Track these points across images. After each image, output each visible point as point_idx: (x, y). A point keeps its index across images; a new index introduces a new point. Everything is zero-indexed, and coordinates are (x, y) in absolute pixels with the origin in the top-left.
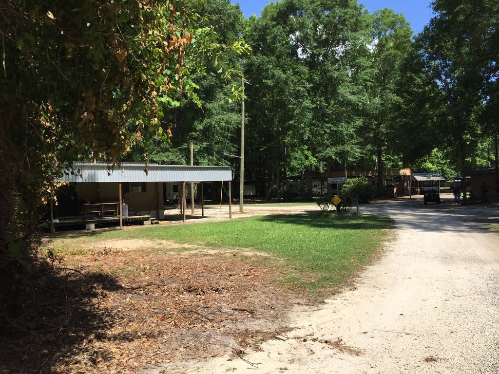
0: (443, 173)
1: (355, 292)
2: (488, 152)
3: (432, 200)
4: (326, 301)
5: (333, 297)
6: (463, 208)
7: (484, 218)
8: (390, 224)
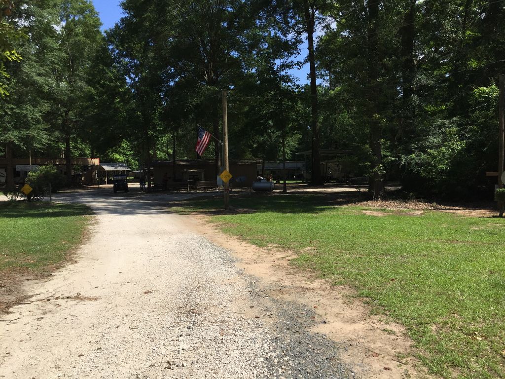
0: (129, 164)
1: (76, 265)
2: (166, 147)
3: (120, 189)
4: (53, 274)
5: (58, 270)
6: (148, 195)
7: (166, 202)
8: (89, 211)
